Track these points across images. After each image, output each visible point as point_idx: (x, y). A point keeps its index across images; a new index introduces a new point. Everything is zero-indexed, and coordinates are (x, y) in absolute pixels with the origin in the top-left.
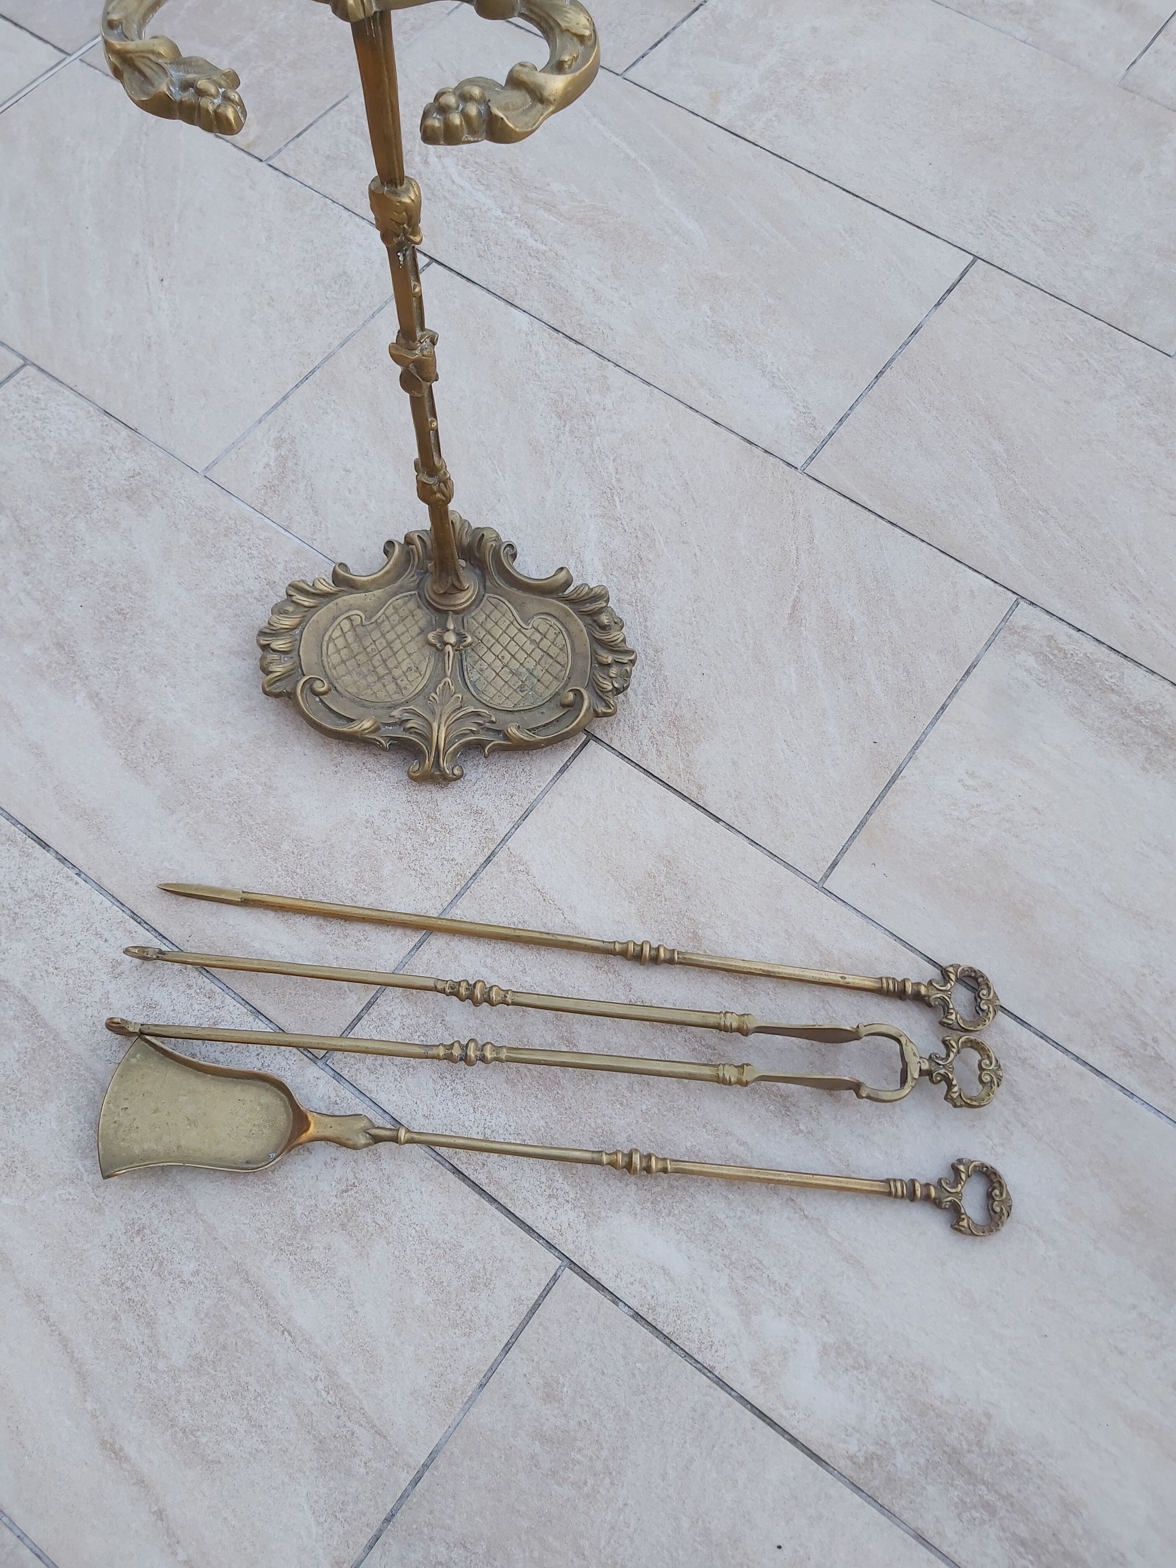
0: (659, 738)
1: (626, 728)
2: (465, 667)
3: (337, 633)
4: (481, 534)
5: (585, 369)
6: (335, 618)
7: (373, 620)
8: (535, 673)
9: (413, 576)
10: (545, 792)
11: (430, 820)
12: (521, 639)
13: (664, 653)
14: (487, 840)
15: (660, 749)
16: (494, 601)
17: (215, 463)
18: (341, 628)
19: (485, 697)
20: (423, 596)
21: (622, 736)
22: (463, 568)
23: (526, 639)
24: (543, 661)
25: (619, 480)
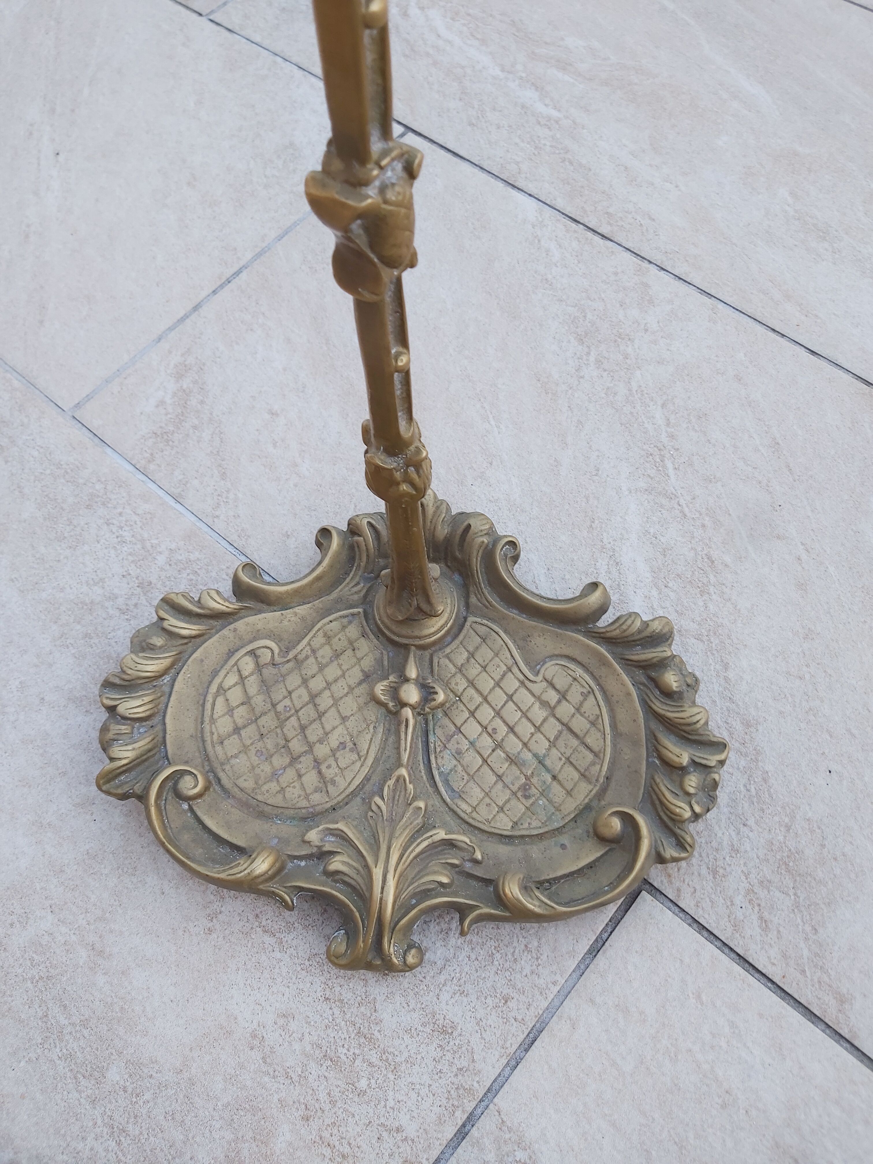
0: (762, 893)
1: (704, 871)
2: (432, 746)
3: (232, 679)
4: (466, 524)
5: (616, 274)
6: (231, 653)
7: (291, 655)
8: (548, 762)
9: (358, 584)
10: (565, 994)
11: (362, 1040)
12: (525, 698)
13: (760, 728)
14: (461, 1091)
15: (766, 915)
16: (482, 630)
17: (89, 398)
18: (239, 671)
19: (464, 806)
20: (370, 616)
21: (698, 887)
22: (436, 580)
23: (533, 700)
24: (561, 743)
25: (672, 437)
